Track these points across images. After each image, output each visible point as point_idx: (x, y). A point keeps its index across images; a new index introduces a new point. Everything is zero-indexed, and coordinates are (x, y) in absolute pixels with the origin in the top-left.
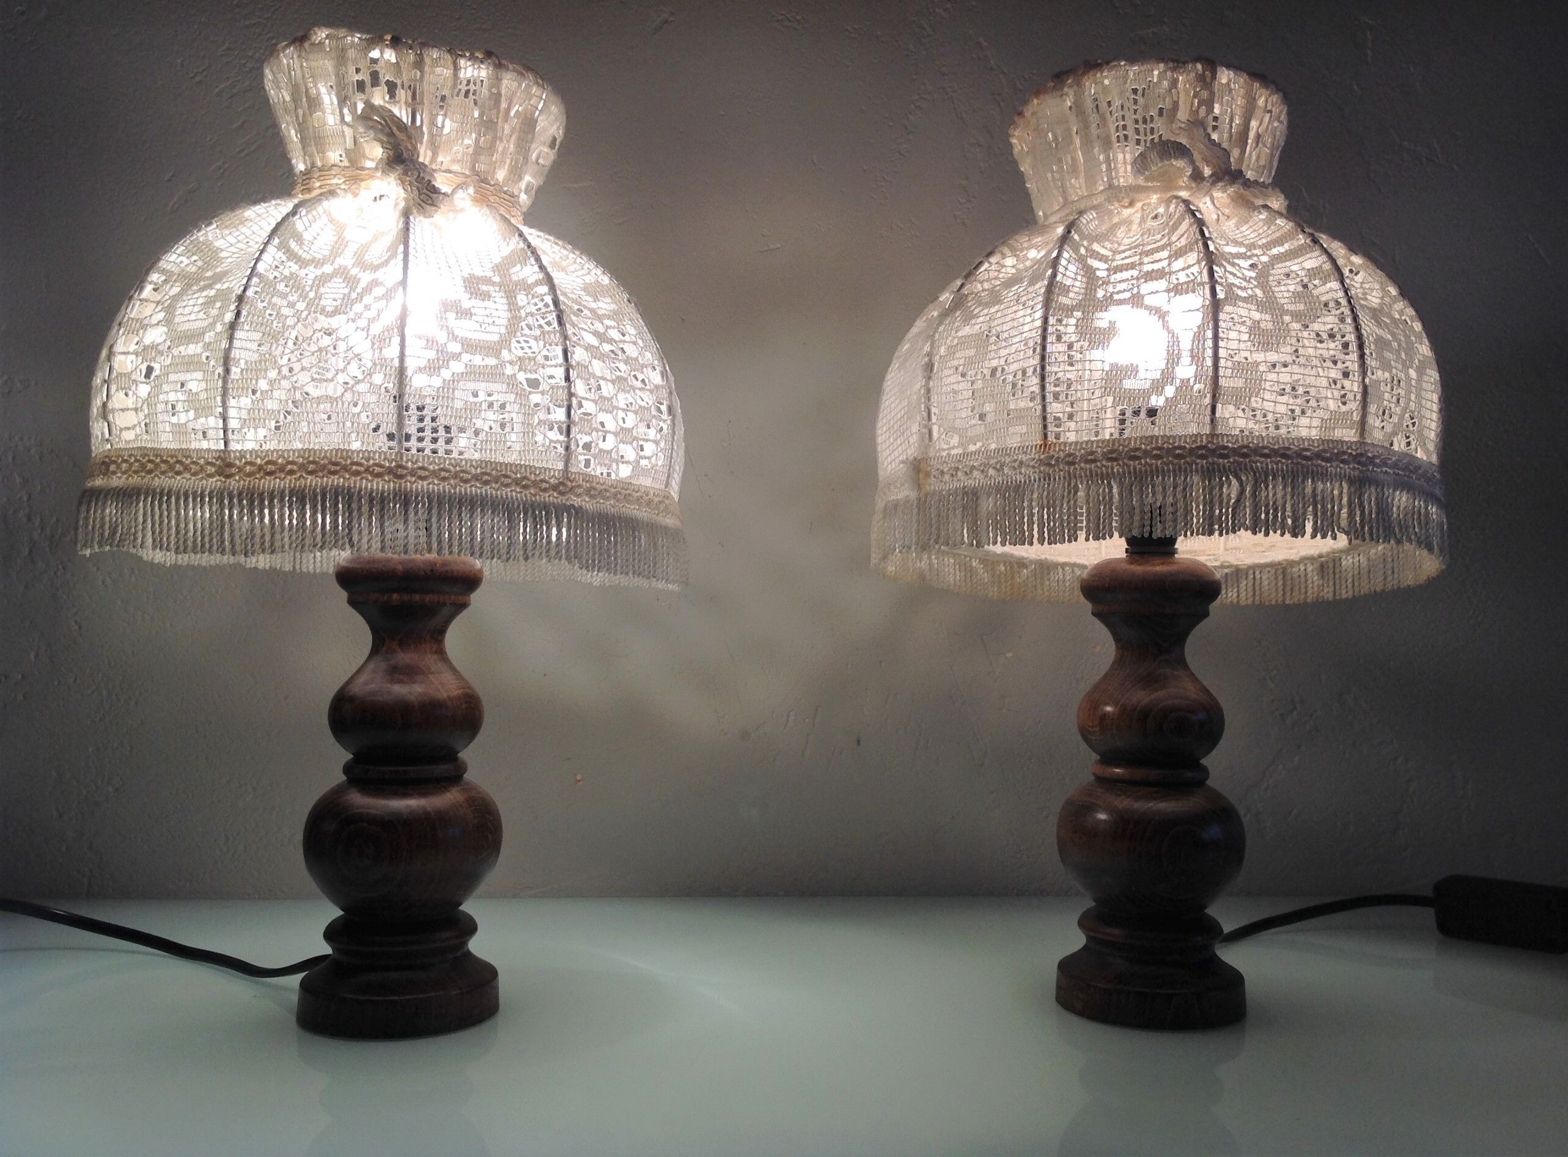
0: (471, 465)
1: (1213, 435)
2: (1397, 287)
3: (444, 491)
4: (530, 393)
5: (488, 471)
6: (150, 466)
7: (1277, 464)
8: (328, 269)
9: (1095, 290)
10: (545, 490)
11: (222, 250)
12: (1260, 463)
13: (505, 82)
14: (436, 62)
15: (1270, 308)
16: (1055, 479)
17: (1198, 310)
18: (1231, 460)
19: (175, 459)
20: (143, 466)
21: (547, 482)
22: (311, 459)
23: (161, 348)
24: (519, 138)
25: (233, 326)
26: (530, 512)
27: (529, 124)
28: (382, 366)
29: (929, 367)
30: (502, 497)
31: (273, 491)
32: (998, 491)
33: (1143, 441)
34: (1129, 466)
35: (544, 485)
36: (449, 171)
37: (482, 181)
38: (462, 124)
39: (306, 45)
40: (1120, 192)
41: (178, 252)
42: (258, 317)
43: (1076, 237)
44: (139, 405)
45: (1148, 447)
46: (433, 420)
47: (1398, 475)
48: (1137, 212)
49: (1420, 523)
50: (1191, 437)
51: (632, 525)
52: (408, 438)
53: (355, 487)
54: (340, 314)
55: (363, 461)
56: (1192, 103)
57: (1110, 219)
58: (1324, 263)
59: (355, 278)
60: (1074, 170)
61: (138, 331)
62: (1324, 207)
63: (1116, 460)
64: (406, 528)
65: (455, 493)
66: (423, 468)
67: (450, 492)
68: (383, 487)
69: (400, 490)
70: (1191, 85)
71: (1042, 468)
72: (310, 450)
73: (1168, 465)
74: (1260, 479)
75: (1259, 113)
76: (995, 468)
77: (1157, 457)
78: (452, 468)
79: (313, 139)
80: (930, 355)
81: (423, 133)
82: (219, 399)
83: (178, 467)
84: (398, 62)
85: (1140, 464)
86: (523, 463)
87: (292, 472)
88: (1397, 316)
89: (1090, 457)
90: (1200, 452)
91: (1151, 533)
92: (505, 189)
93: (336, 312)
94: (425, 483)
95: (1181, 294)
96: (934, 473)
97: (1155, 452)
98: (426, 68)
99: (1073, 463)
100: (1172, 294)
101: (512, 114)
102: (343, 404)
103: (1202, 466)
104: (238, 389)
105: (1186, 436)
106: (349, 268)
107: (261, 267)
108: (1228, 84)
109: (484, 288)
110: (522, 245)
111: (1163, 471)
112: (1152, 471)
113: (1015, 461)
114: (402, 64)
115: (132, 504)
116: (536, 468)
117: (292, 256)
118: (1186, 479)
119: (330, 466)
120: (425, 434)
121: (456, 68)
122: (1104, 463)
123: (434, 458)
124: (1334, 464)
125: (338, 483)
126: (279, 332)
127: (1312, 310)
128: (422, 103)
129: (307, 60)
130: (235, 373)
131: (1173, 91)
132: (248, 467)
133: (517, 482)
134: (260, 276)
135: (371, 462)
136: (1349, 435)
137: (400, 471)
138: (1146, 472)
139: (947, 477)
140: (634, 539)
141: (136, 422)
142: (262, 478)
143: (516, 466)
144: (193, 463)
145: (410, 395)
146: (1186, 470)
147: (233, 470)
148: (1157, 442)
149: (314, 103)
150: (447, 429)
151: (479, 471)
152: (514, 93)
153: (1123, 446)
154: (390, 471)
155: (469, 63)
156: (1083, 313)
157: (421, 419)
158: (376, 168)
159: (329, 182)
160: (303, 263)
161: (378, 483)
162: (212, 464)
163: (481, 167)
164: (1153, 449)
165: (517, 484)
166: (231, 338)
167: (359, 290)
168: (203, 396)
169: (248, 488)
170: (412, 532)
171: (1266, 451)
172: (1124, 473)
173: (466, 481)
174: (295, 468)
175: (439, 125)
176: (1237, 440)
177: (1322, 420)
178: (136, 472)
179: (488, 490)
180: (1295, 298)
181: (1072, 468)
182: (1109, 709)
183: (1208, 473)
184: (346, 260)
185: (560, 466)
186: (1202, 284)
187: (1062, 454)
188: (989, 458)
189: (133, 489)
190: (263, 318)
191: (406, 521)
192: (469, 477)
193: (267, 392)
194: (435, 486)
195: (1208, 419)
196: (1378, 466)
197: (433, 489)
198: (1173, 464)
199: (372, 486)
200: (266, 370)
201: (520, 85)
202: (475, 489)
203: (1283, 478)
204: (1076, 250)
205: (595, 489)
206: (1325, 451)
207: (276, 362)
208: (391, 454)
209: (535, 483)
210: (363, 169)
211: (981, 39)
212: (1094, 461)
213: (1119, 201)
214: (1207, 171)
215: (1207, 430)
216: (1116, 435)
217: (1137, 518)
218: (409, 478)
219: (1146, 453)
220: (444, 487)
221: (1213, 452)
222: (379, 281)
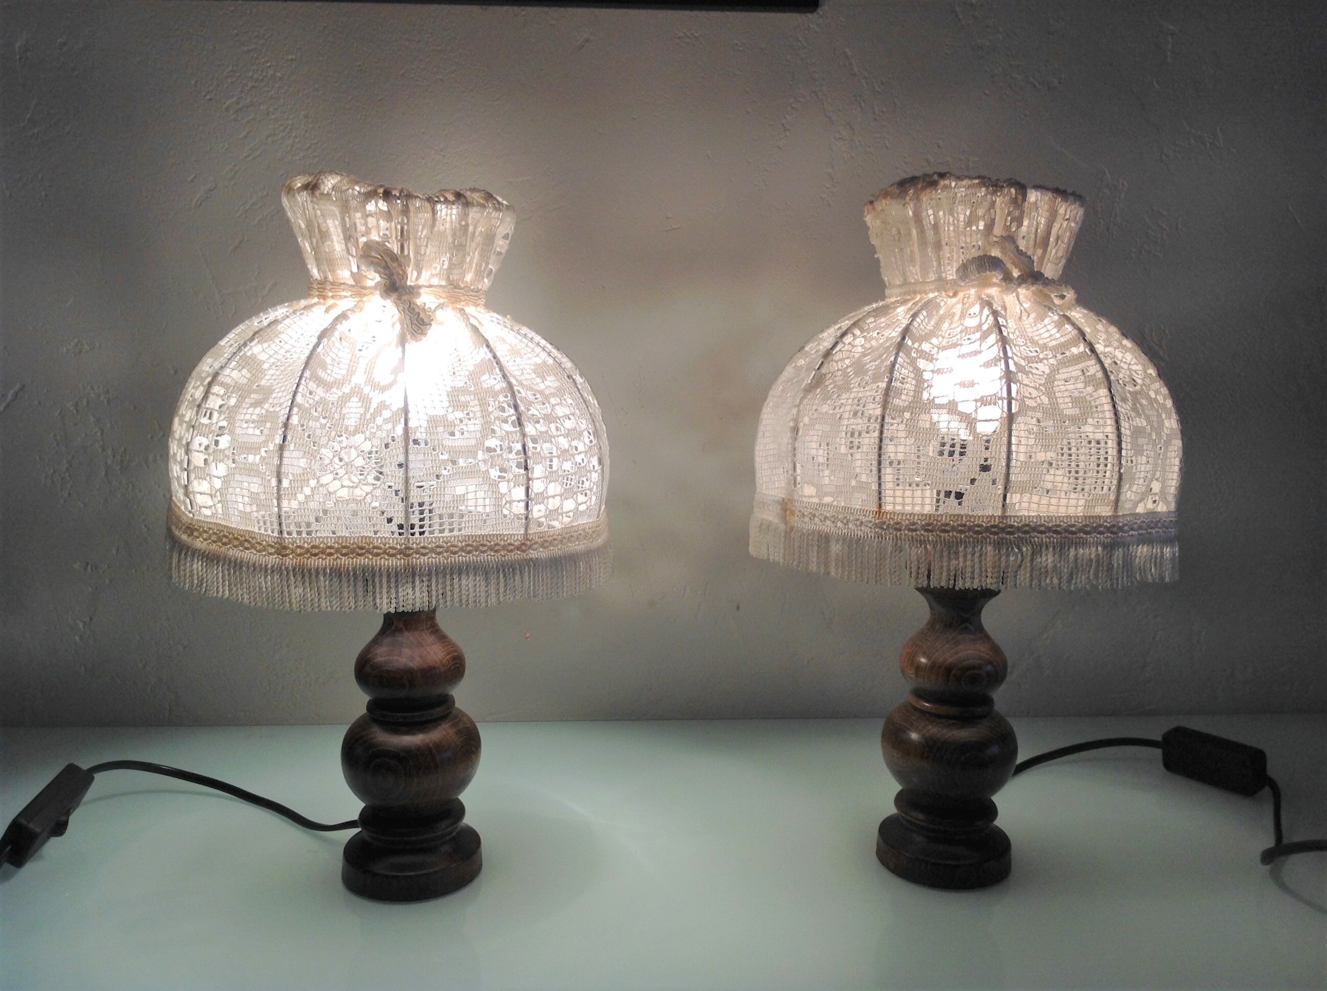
0: (458, 541)
1: (1004, 517)
2: (1156, 369)
3: (440, 562)
4: (499, 482)
5: (470, 543)
6: (225, 540)
7: (1050, 538)
8: (346, 389)
9: (922, 392)
10: (511, 551)
11: (264, 362)
12: (1037, 538)
13: (471, 215)
14: (418, 209)
15: (1053, 415)
16: (886, 539)
17: (997, 420)
18: (1016, 536)
19: (243, 538)
20: (219, 539)
21: (512, 545)
22: (344, 544)
23: (227, 452)
24: (482, 249)
25: (282, 448)
26: (501, 570)
27: (489, 238)
28: (392, 476)
29: (795, 430)
30: (481, 561)
31: (318, 569)
32: (844, 539)
33: (952, 518)
34: (940, 537)
35: (511, 547)
36: (430, 286)
37: (456, 288)
38: (439, 247)
39: (317, 193)
40: (947, 284)
41: (231, 366)
42: (300, 439)
43: (909, 343)
44: (213, 493)
45: (955, 524)
46: (430, 511)
47: (1141, 534)
48: (958, 303)
49: (1156, 565)
50: (987, 517)
51: (573, 559)
52: (412, 527)
53: (376, 565)
54: (359, 433)
55: (382, 545)
56: (1006, 220)
57: (937, 312)
58: (1097, 372)
59: (368, 398)
60: (912, 260)
61: (208, 435)
62: (1123, 184)
63: (931, 531)
64: (414, 593)
65: (447, 563)
66: (424, 547)
67: (444, 563)
68: (396, 563)
69: (408, 565)
70: (1006, 205)
71: (877, 530)
72: (342, 537)
73: (969, 538)
74: (1037, 550)
75: (1059, 219)
76: (842, 522)
77: (961, 532)
78: (445, 545)
79: (326, 261)
80: (796, 420)
81: (410, 259)
82: (275, 501)
83: (247, 545)
84: (389, 211)
85: (949, 536)
86: (495, 533)
87: (331, 554)
88: (1153, 396)
89: (912, 526)
90: (993, 530)
91: (954, 585)
92: (472, 287)
93: (356, 431)
94: (426, 558)
95: (985, 405)
96: (797, 513)
97: (960, 528)
98: (412, 214)
99: (900, 530)
100: (979, 404)
101: (477, 234)
102: (365, 505)
103: (994, 540)
104: (288, 494)
105: (983, 517)
106: (362, 386)
107: (299, 399)
108: (1036, 203)
109: (462, 399)
110: (490, 356)
111: (965, 541)
112: (957, 542)
113: (858, 520)
114: (392, 212)
115: (213, 566)
116: (504, 536)
117: (320, 382)
118: (982, 548)
119: (357, 550)
120: (425, 522)
121: (434, 212)
122: (922, 532)
123: (432, 538)
124: (1093, 535)
125: (364, 563)
126: (316, 450)
127: (1084, 413)
128: (409, 238)
129: (318, 205)
130: (285, 483)
131: (992, 210)
132: (298, 550)
133: (491, 549)
134: (299, 406)
135: (387, 546)
136: (1105, 511)
137: (408, 552)
138: (953, 542)
139: (806, 519)
140: (576, 569)
141: (212, 504)
142: (309, 558)
143: (490, 536)
144: (258, 543)
145: (413, 497)
146: (982, 542)
147: (288, 552)
148: (962, 520)
149: (324, 235)
150: (441, 517)
151: (463, 544)
152: (478, 221)
153: (937, 520)
154: (401, 552)
155: (443, 206)
156: (912, 413)
157: (422, 512)
158: (375, 288)
159: (339, 294)
160: (327, 386)
161: (392, 561)
162: (272, 546)
163: (454, 277)
164: (959, 525)
165: (491, 550)
166: (281, 457)
167: (372, 411)
168: (263, 497)
169: (300, 565)
170: (418, 594)
171: (1042, 529)
172: (937, 540)
173: (455, 553)
174: (332, 551)
175: (423, 253)
176: (1021, 520)
177: (1086, 500)
178: (214, 542)
179: (470, 558)
180: (1072, 403)
181: (899, 533)
182: (923, 660)
183: (998, 545)
184: (359, 378)
185: (522, 532)
186: (1002, 399)
187: (892, 522)
188: (839, 512)
189: (214, 555)
190: (304, 440)
191: (414, 588)
192: (457, 549)
193: (309, 496)
194: (432, 559)
195: (1001, 504)
196: (1127, 532)
197: (432, 562)
198: (973, 538)
199: (388, 563)
200: (308, 480)
201: (482, 214)
202: (462, 558)
203: (1054, 548)
204: (908, 355)
205: (547, 541)
206: (1086, 526)
207: (315, 474)
208: (401, 539)
209: (504, 547)
210: (365, 288)
211: (847, 50)
212: (915, 530)
213: (945, 291)
214: (1016, 273)
215: (999, 513)
216: (933, 512)
217: (945, 574)
218: (414, 555)
219: (954, 529)
220: (439, 559)
221: (1003, 530)
222: (387, 403)
